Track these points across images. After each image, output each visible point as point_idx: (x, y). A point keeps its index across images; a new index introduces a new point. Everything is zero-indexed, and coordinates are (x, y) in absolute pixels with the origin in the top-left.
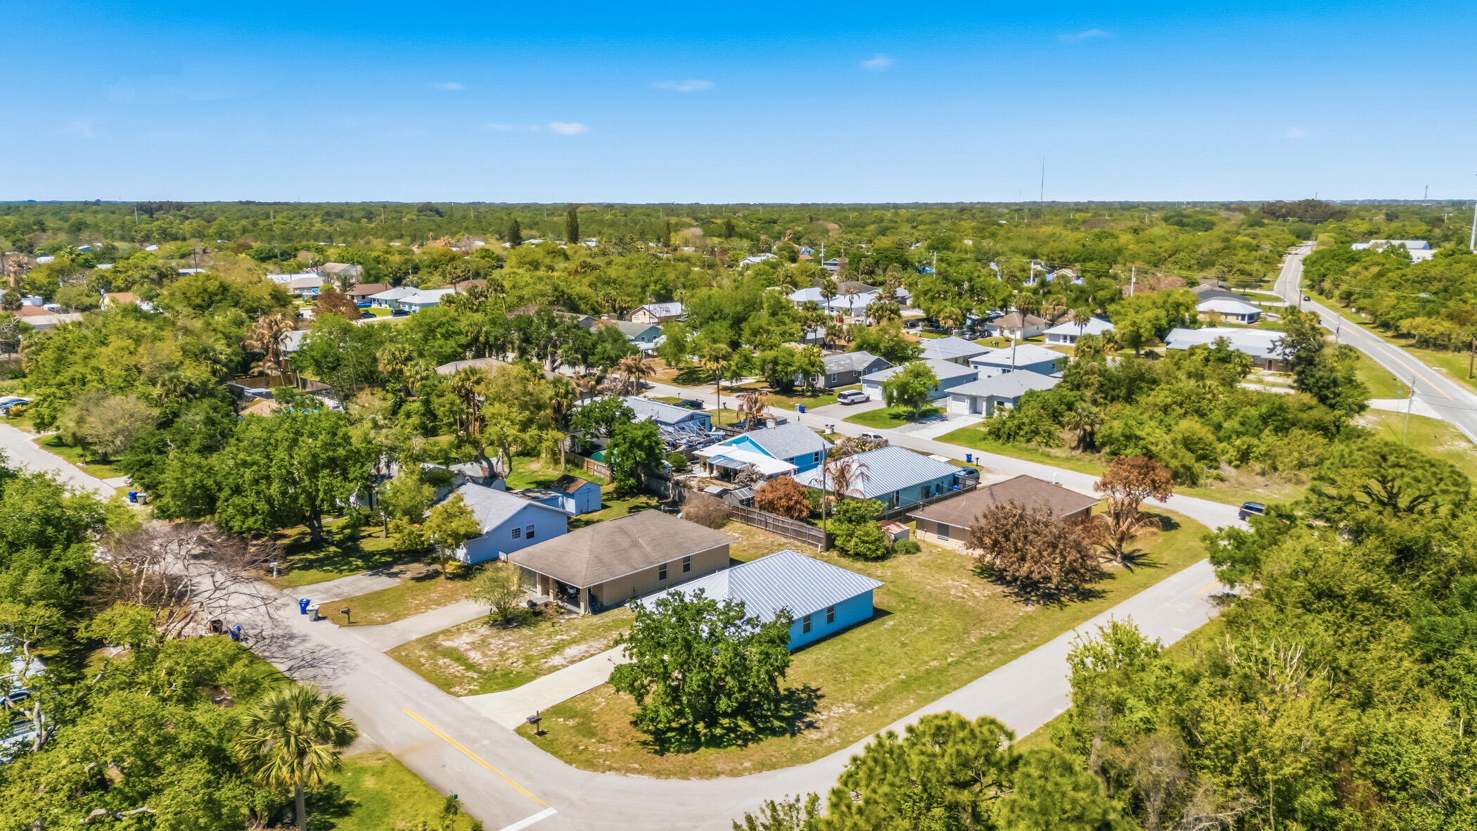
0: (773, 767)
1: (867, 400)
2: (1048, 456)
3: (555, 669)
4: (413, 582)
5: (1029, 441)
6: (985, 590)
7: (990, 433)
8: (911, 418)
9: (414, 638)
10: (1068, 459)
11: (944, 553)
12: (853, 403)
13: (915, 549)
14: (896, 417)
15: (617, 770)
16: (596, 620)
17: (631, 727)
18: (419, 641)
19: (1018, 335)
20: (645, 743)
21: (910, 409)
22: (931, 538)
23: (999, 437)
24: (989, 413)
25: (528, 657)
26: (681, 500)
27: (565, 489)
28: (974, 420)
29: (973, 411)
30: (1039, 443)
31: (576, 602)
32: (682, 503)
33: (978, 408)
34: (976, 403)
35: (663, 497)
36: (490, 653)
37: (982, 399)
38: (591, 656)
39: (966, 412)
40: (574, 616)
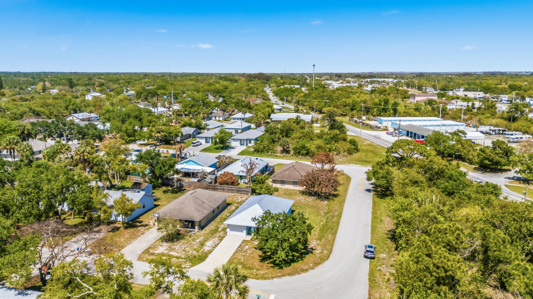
0: (319, 264)
1: (201, 144)
2: (277, 156)
3: (210, 252)
4: (111, 234)
5: (268, 152)
6: (310, 199)
7: (255, 151)
8: (222, 148)
9: (140, 252)
10: (284, 156)
11: (285, 190)
12: (197, 145)
13: (277, 190)
14: (217, 149)
15: (276, 277)
16: (203, 232)
17: (261, 264)
18: (143, 253)
19: (221, 119)
20: (272, 267)
21: (221, 146)
22: (278, 186)
23: (259, 152)
24: (247, 145)
25: (195, 250)
26: (181, 186)
27: (139, 188)
28: (244, 148)
29: (241, 145)
30: (271, 152)
31: (193, 227)
32: (182, 187)
33: (242, 143)
34: (242, 142)
35: (172, 186)
36: (179, 251)
37: (244, 140)
38: (218, 244)
39: (239, 145)
40: (194, 232)
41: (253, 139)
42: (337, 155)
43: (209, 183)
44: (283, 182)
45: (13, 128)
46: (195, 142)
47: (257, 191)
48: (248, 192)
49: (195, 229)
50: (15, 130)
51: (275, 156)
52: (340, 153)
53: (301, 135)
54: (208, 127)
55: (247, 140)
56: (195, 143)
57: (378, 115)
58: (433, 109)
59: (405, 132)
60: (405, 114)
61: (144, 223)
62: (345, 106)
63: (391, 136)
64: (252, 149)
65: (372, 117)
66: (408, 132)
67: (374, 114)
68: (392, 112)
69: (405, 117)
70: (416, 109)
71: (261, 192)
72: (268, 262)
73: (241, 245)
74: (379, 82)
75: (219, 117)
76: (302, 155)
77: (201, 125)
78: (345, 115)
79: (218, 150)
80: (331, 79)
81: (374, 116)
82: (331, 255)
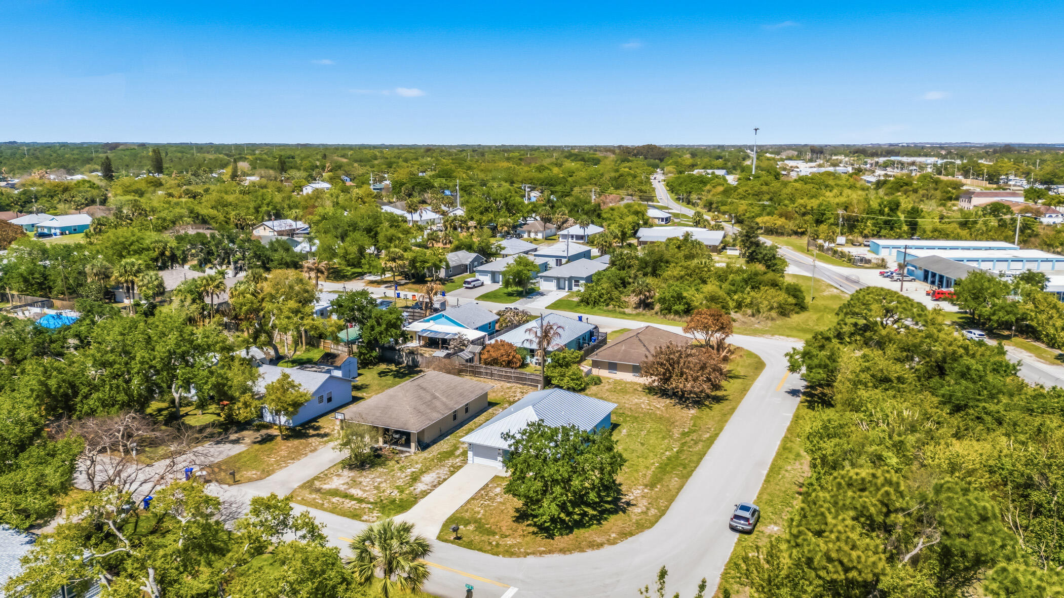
0: (631, 534)
1: (482, 284)
2: (624, 313)
3: (425, 494)
4: (257, 446)
5: (607, 305)
6: (661, 404)
7: (582, 301)
8: (520, 294)
9: (296, 486)
11: (616, 382)
12: (475, 287)
13: (598, 381)
14: (510, 294)
15: (533, 553)
16: (426, 454)
17: (515, 524)
18: (302, 487)
19: (540, 236)
20: (534, 533)
21: (520, 289)
22: (603, 373)
23: (588, 304)
24: (570, 288)
25: (398, 488)
26: (415, 364)
27: (332, 364)
28: (563, 294)
29: (559, 288)
30: (615, 306)
31: (407, 444)
32: (417, 366)
33: (562, 285)
34: (560, 282)
35: (398, 363)
36: (367, 488)
37: (565, 279)
38: (445, 480)
39: (555, 288)
40: (408, 454)
41: (582, 278)
42: (753, 315)
43: (467, 361)
44: (612, 367)
45: (145, 246)
46: (469, 280)
47: (554, 382)
48: (537, 381)
49: (410, 447)
50: (148, 249)
51: (620, 313)
52: (759, 312)
53: (683, 273)
54: (503, 252)
55: (570, 279)
56: (469, 283)
57: (873, 236)
58: (1003, 225)
59: (920, 273)
60: (936, 234)
61: (322, 432)
62: (804, 214)
63: (888, 279)
64: (576, 299)
65: (860, 239)
66: (926, 272)
67: (866, 232)
68: (905, 228)
69: (936, 239)
70: (964, 225)
71: (562, 384)
72: (529, 522)
73: (487, 485)
74: (902, 164)
75: (536, 233)
76: (677, 313)
77: (489, 248)
78: (803, 233)
79: (512, 298)
80: (799, 157)
81: (866, 236)
82: (664, 518)
